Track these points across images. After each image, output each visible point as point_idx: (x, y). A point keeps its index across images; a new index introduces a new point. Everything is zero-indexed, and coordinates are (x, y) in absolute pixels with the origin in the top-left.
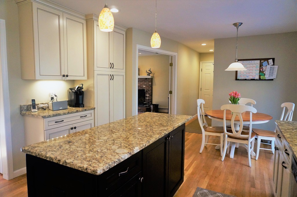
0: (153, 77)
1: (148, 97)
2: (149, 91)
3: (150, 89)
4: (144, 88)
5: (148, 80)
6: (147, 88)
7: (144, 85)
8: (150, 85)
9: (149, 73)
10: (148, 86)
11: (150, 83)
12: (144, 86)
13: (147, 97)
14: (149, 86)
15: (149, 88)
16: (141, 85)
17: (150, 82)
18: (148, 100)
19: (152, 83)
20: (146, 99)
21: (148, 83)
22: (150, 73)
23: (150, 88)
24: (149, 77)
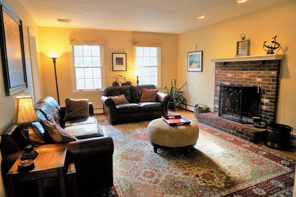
0: (284, 56)
1: (267, 104)
2: (269, 91)
3: (273, 88)
4: (259, 83)
5: (268, 64)
6: (264, 84)
7: (259, 77)
8: (272, 77)
9: (271, 48)
10: (267, 80)
11: (274, 73)
12: (259, 80)
13: (263, 104)
14: (269, 80)
15: (269, 84)
16: (253, 76)
17: (273, 70)
18: (266, 111)
19: (278, 73)
20: (263, 110)
21: (268, 74)
22: (275, 48)
23: (272, 84)
24: (272, 57)
